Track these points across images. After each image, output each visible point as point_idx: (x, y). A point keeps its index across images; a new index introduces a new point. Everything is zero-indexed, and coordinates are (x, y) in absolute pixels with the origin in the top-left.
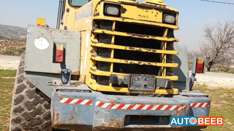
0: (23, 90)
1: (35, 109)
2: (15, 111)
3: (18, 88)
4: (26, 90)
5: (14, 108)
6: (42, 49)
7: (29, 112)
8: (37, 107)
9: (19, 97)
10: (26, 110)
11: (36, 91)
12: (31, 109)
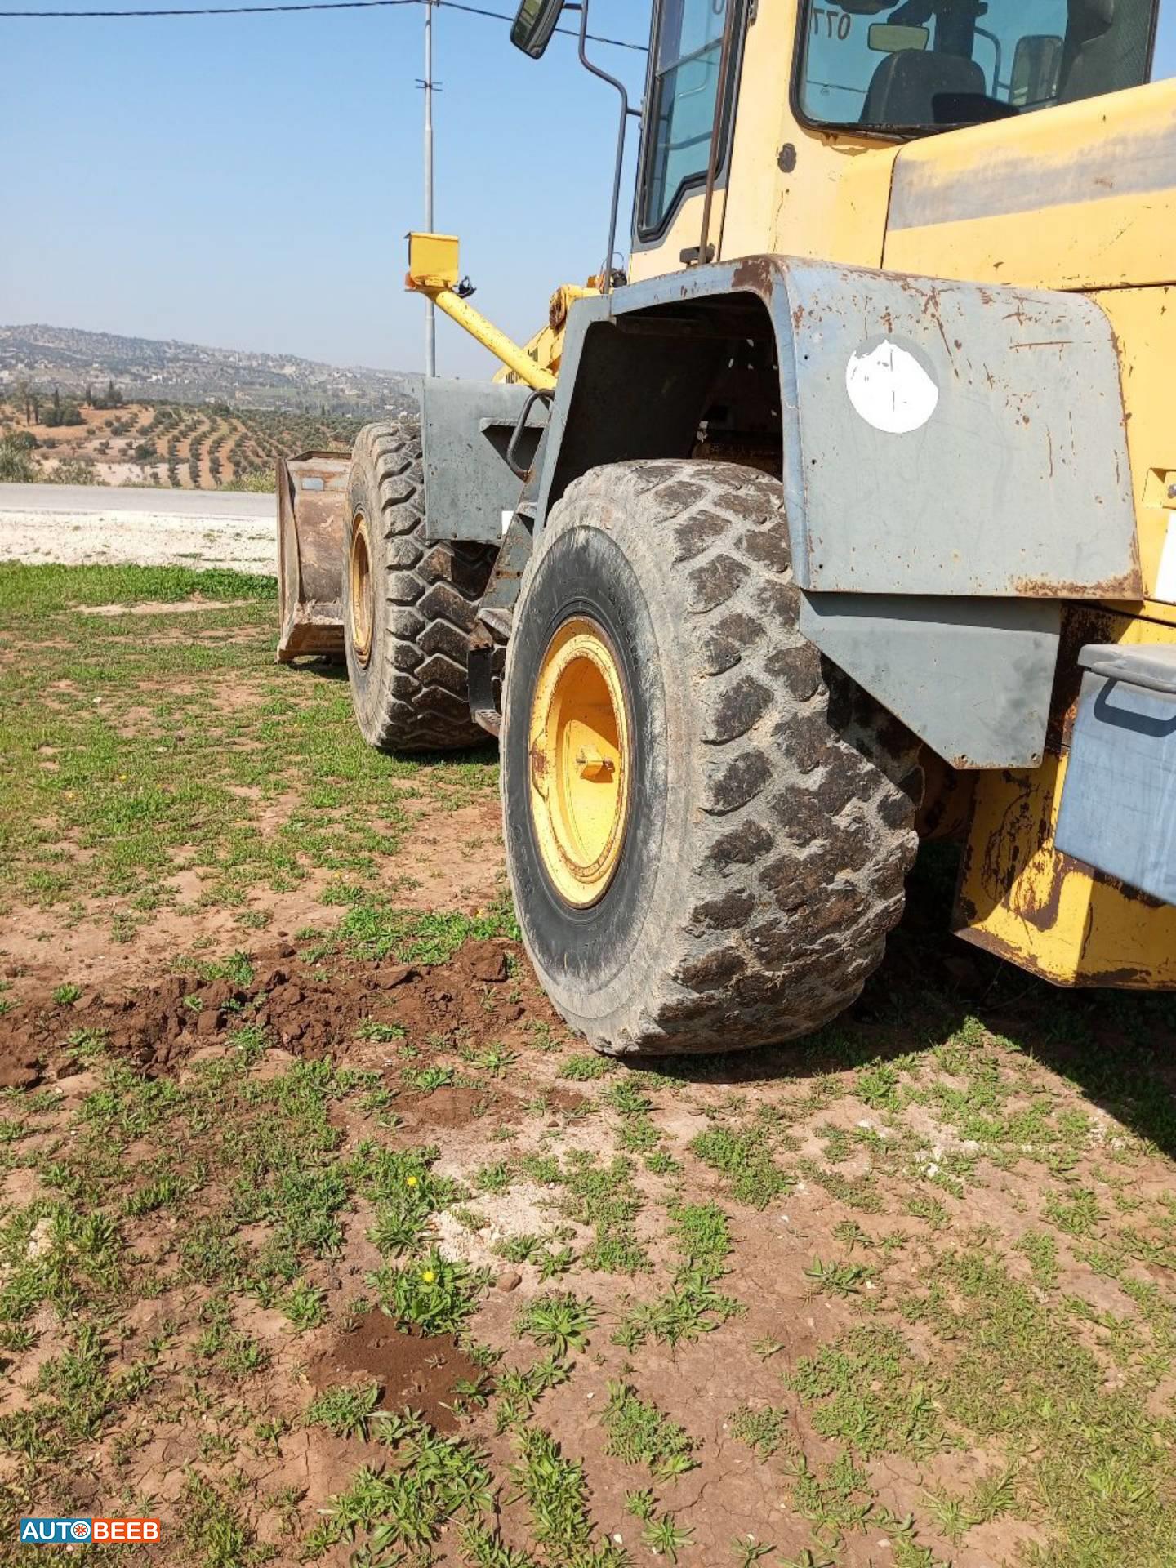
0: (757, 715)
1: (831, 832)
2: (724, 854)
3: (727, 707)
4: (771, 718)
5: (718, 837)
6: (899, 430)
7: (803, 854)
8: (841, 821)
9: (741, 765)
10: (784, 847)
11: (829, 722)
12: (814, 837)
